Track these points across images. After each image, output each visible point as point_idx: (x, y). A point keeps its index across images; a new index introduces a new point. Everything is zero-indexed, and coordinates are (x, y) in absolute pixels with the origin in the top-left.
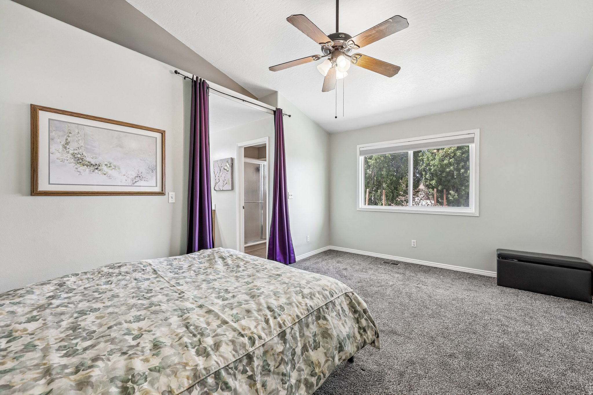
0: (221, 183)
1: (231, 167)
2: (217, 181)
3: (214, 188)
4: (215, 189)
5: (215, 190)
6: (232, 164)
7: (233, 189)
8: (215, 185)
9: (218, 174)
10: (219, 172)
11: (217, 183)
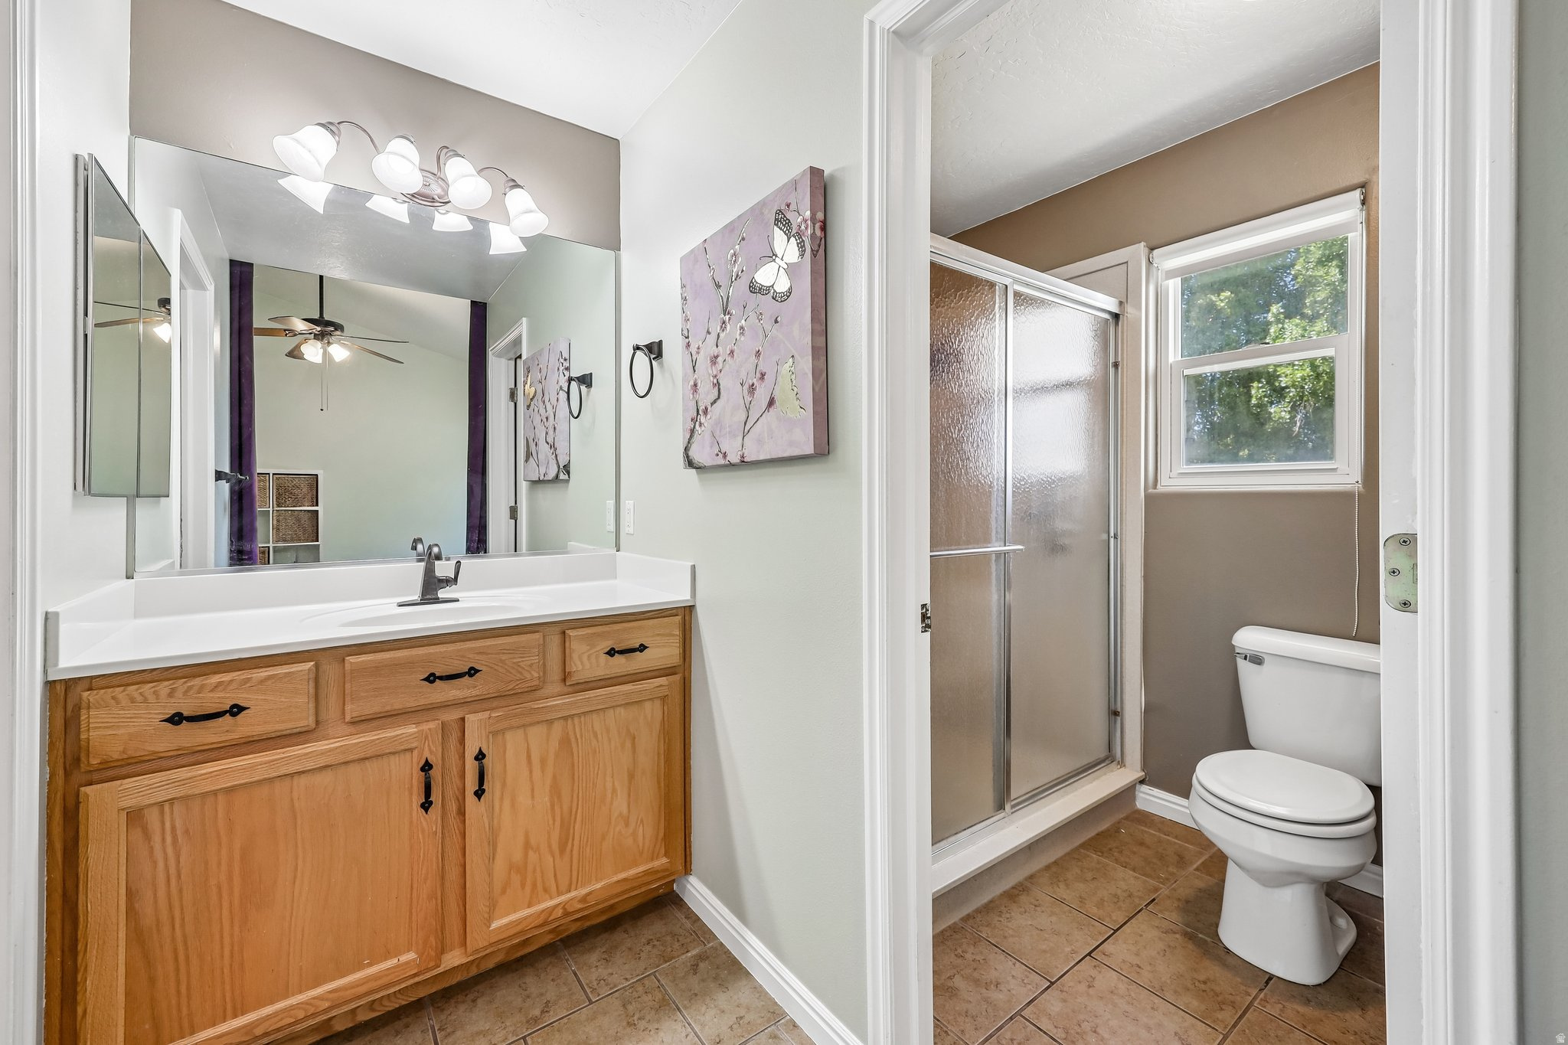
0: (729, 410)
1: (814, 253)
2: (706, 394)
3: (686, 449)
4: (691, 453)
5: (690, 464)
6: (824, 228)
7: (825, 446)
8: (692, 431)
9: (712, 339)
10: (716, 328)
11: (706, 411)
